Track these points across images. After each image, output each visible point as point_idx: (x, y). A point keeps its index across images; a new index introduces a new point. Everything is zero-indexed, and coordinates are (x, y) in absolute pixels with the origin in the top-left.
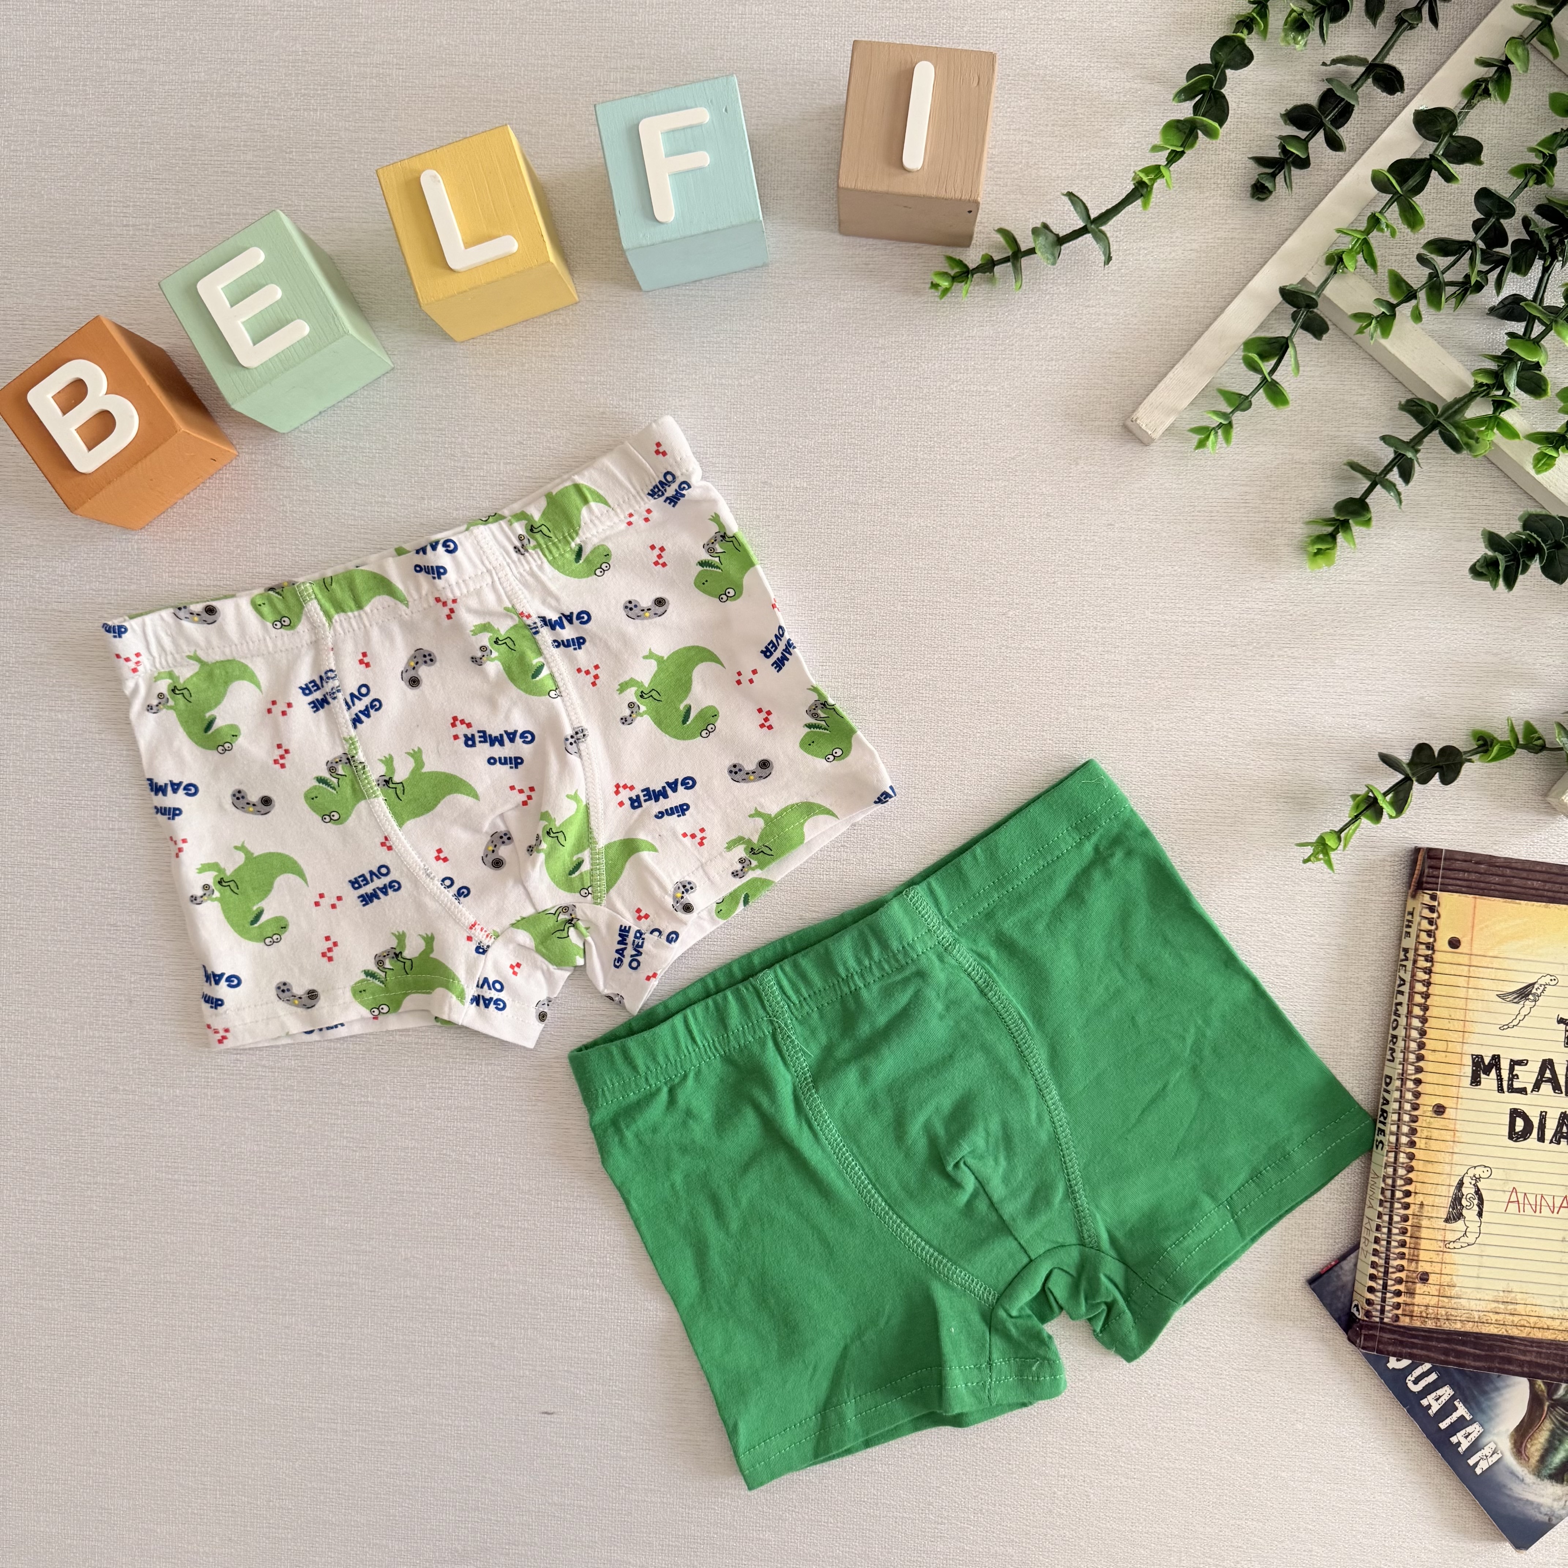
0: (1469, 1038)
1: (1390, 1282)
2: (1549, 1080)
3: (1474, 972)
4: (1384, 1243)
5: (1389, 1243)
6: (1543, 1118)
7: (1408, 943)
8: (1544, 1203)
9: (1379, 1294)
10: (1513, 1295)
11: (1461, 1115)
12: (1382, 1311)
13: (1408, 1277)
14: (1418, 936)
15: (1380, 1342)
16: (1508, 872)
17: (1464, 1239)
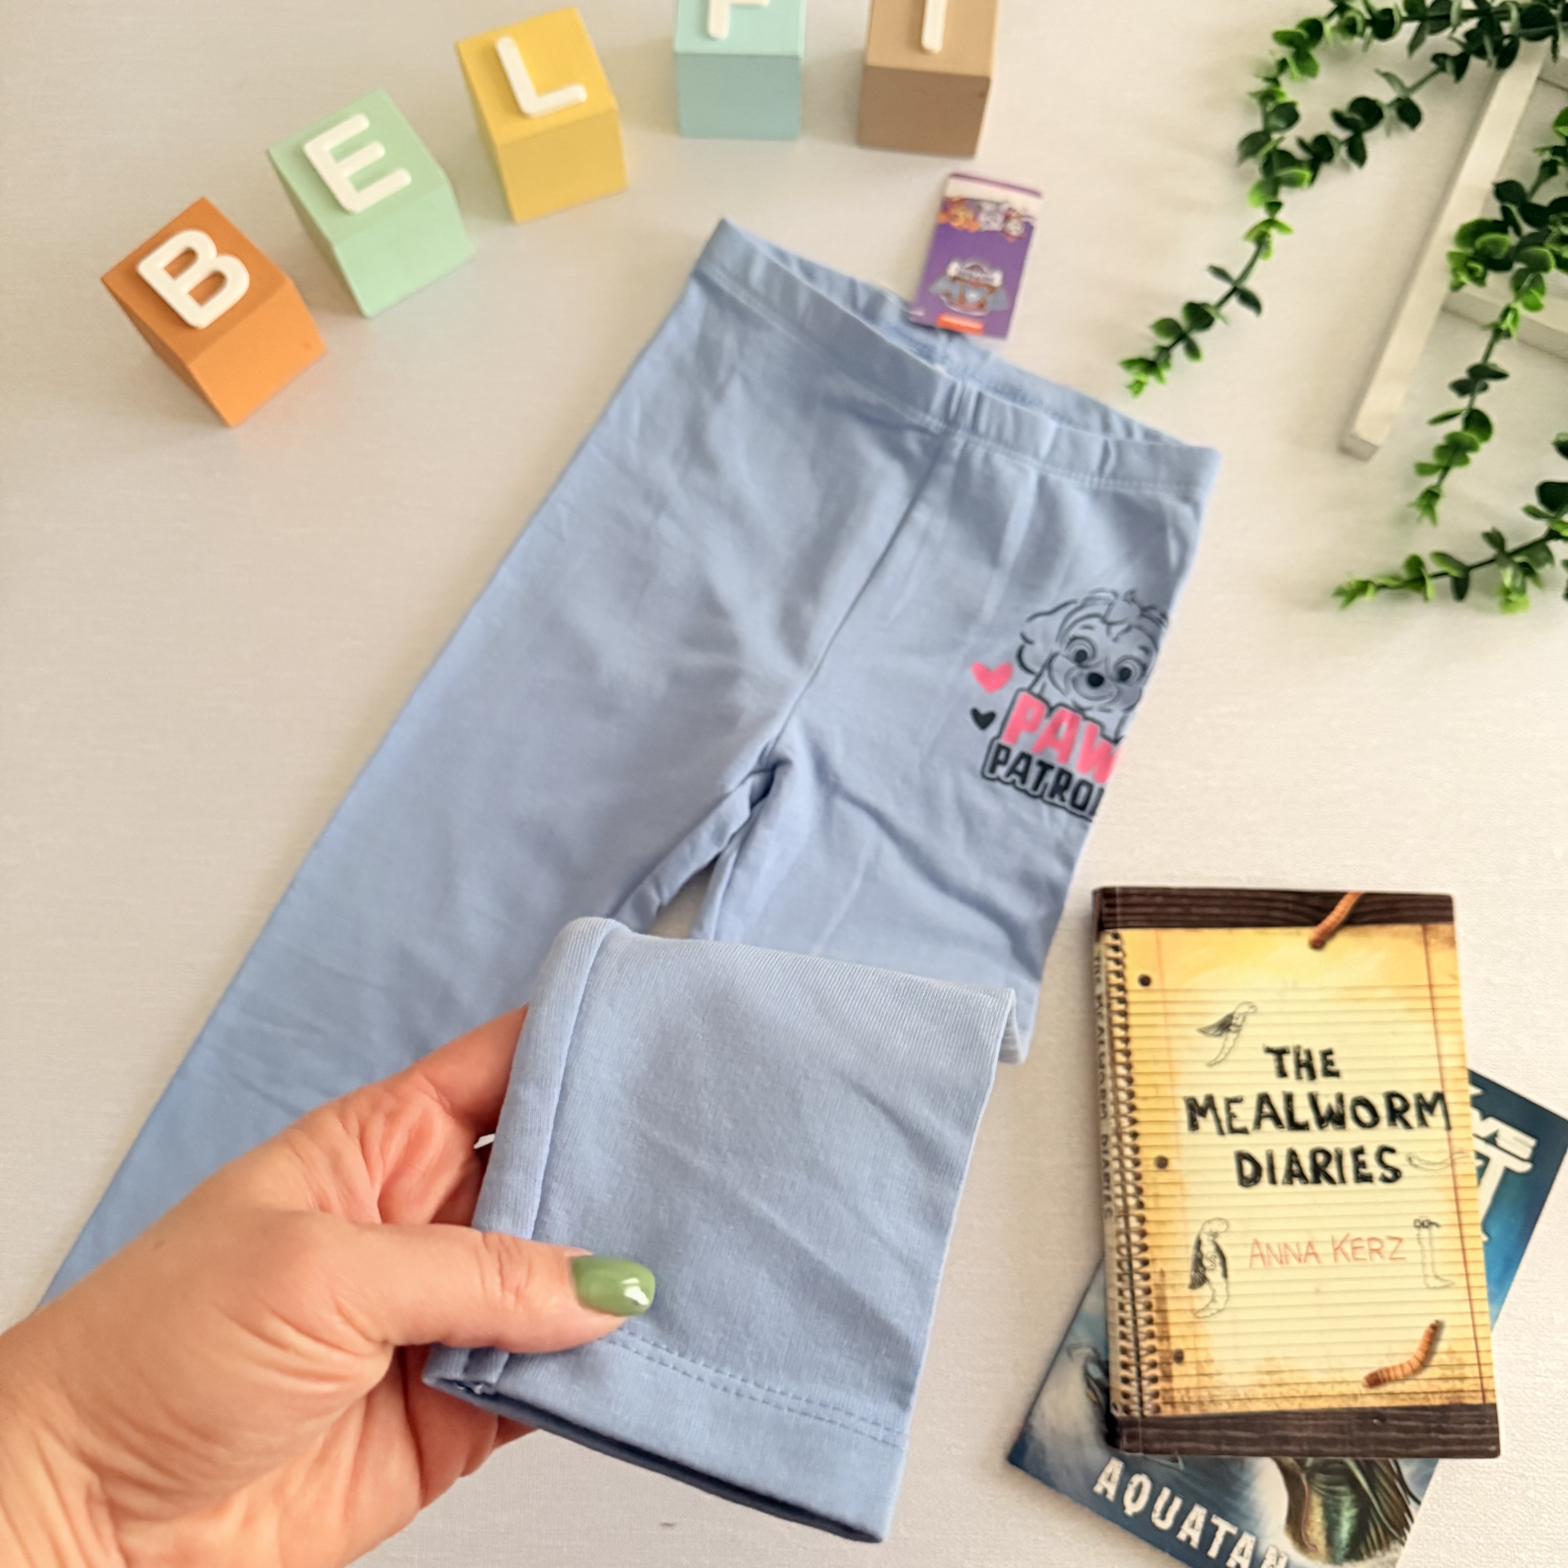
0: (1178, 1080)
1: (1144, 1368)
2: (1268, 1116)
3: (1171, 1008)
4: (1130, 1323)
5: (1135, 1322)
6: (1271, 1158)
7: (1101, 989)
8: (1289, 1252)
9: (1135, 1384)
10: (1277, 1362)
11: (1185, 1165)
12: (1141, 1403)
13: (1162, 1358)
14: (1107, 979)
15: (1144, 1440)
16: (1186, 901)
17: (1212, 1306)
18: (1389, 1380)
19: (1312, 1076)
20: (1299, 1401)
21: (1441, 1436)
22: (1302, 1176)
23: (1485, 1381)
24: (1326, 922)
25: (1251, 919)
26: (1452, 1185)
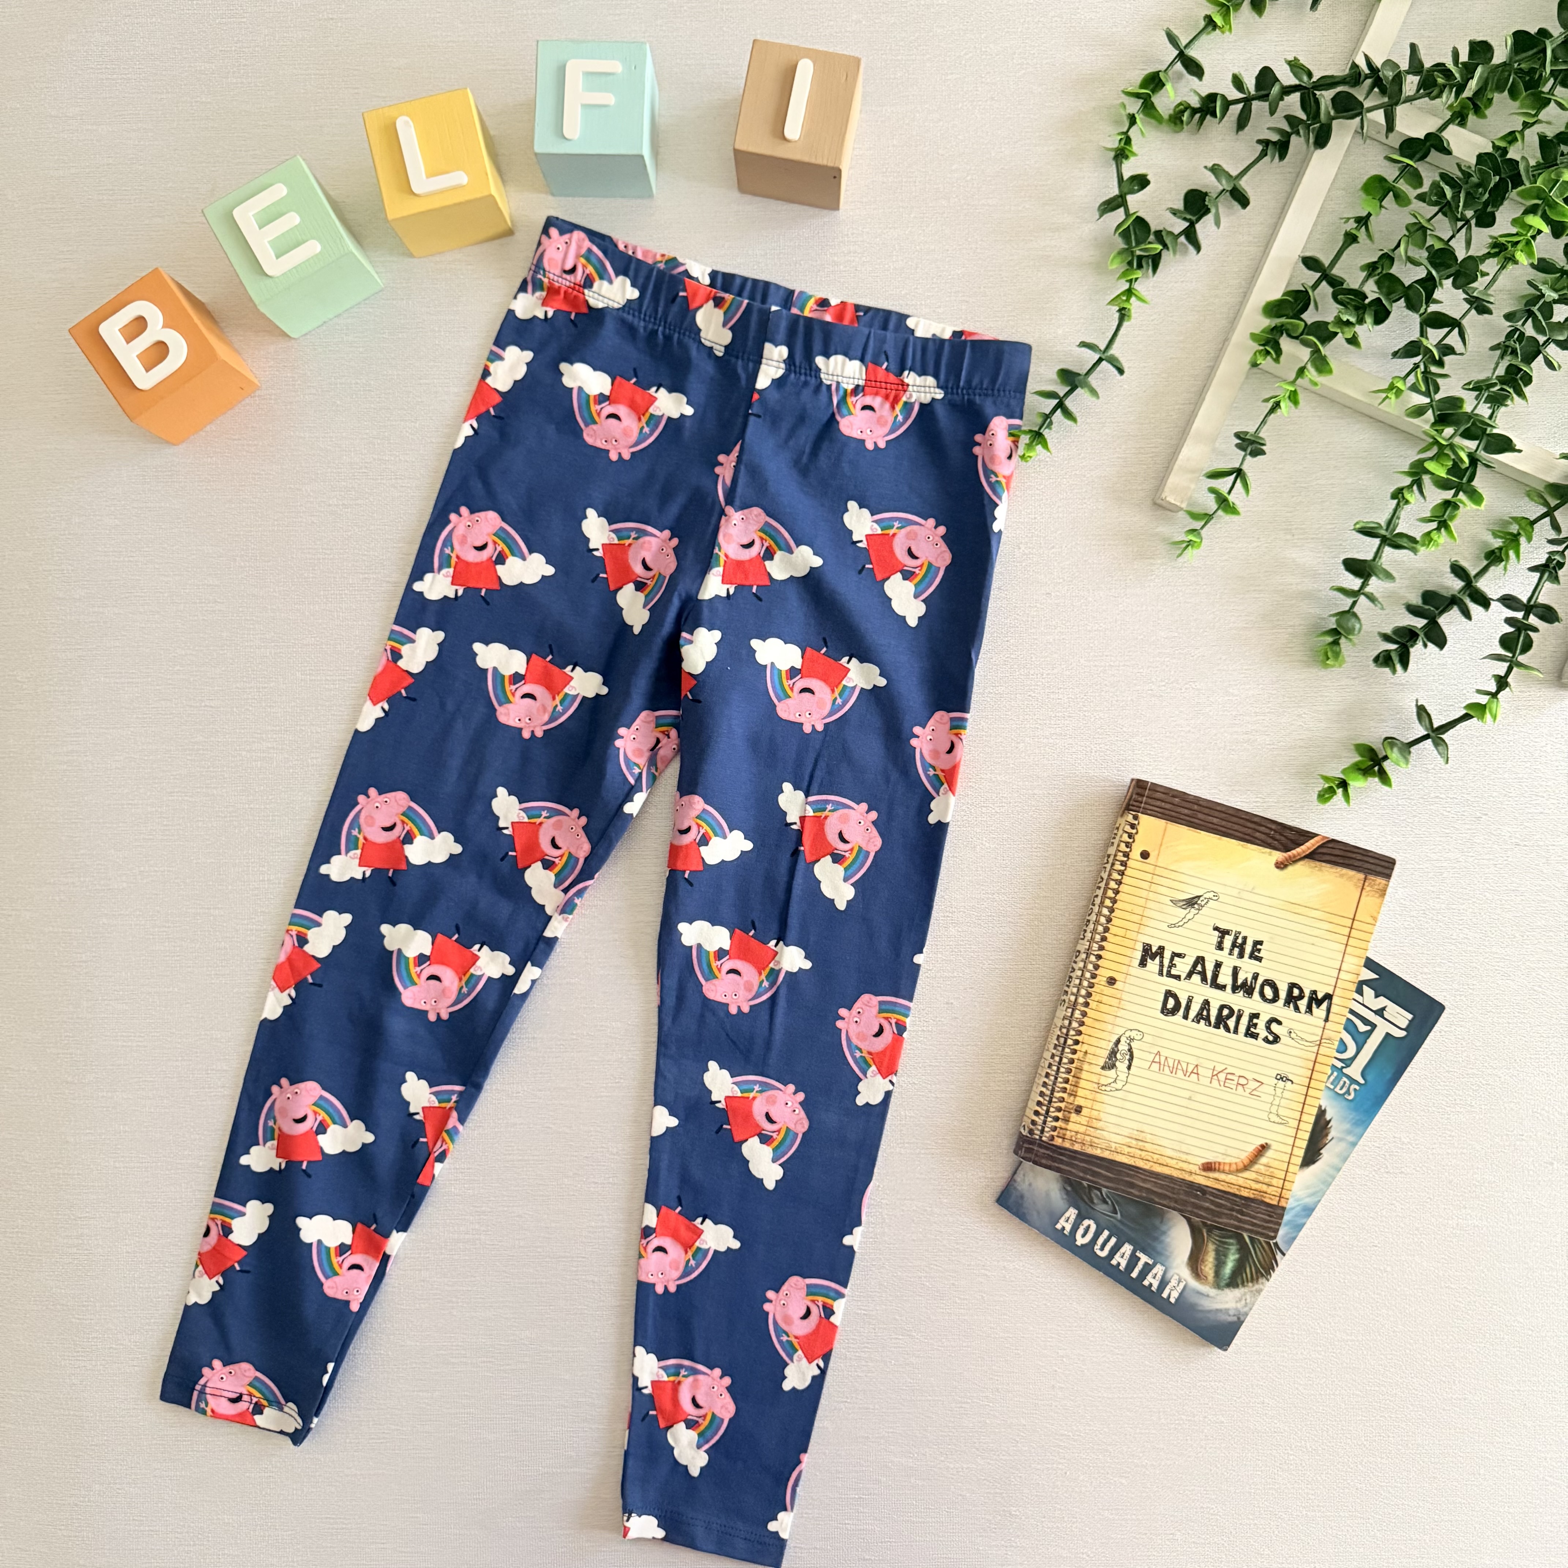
0: (1143, 929)
1: (1052, 1109)
2: (1199, 973)
3: (1156, 879)
4: (1052, 1078)
5: (1056, 1078)
6: (1190, 1000)
7: (1112, 851)
8: (1179, 1067)
9: (1042, 1118)
10: (1144, 1134)
11: (1127, 988)
12: (1042, 1131)
13: (1066, 1107)
14: (1119, 845)
15: (1036, 1155)
16: (1196, 807)
17: (1113, 1085)
18: (1219, 1171)
19: (1241, 955)
20: (1151, 1164)
21: (1239, 1216)
22: (1207, 1019)
23: (1284, 1191)
24: (1294, 852)
25: (1239, 834)
26: (1313, 1059)
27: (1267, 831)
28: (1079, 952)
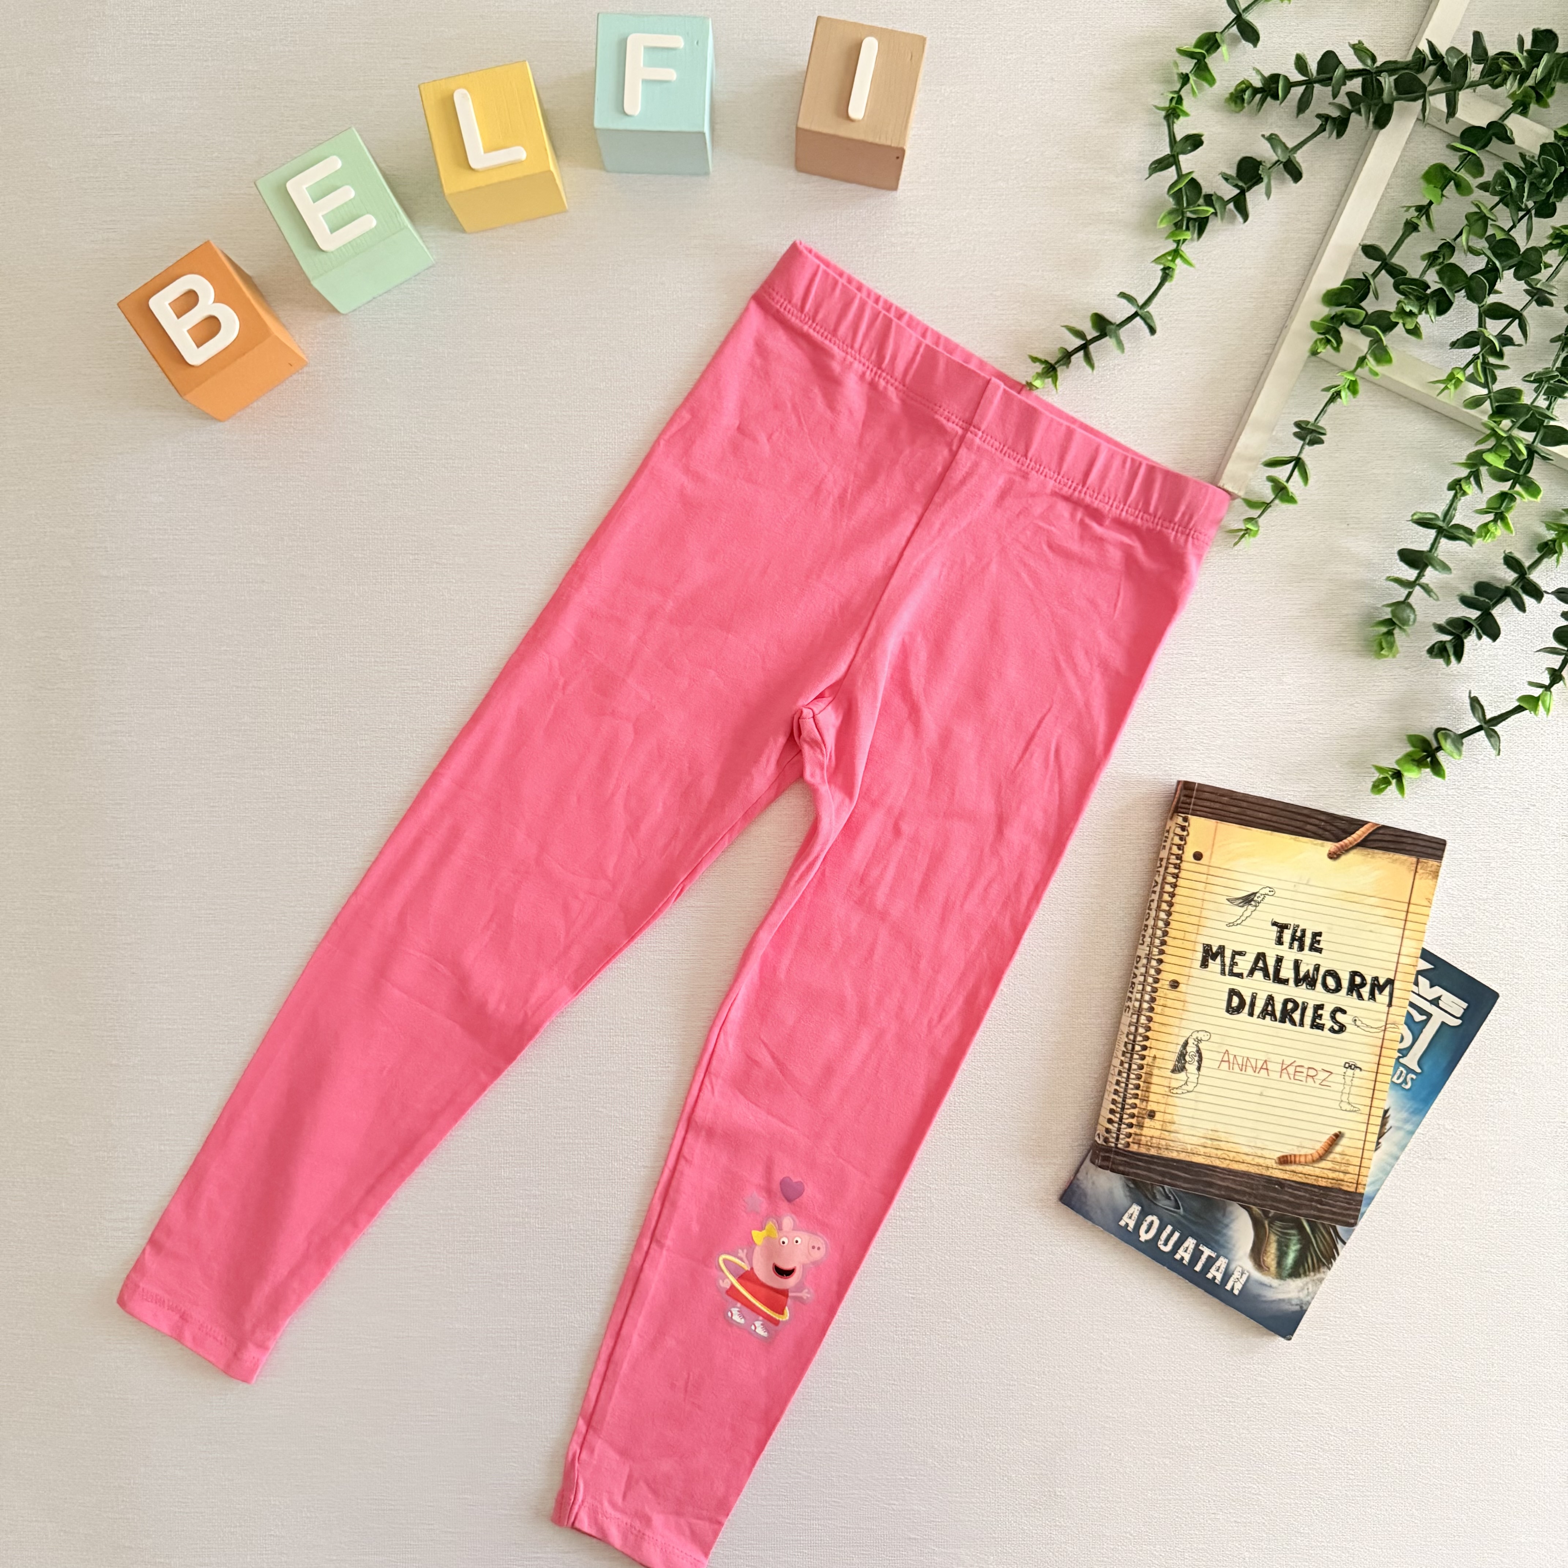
0: (1202, 930)
1: (1125, 1116)
2: (1261, 969)
3: (1211, 880)
4: (1123, 1085)
5: (1127, 1085)
6: (1254, 997)
7: (1164, 854)
8: (1249, 1064)
9: (1116, 1125)
10: (1218, 1134)
11: (1190, 990)
12: (1117, 1139)
13: (1139, 1113)
14: (1170, 849)
15: (1113, 1163)
16: (1245, 804)
17: (1184, 1087)
18: (1295, 1163)
19: (1301, 948)
20: (1228, 1162)
21: (1319, 1206)
22: (1273, 1014)
23: (1361, 1178)
24: (1346, 841)
25: (1290, 828)
26: (1380, 1044)
27: (1317, 822)
28: (1139, 957)
